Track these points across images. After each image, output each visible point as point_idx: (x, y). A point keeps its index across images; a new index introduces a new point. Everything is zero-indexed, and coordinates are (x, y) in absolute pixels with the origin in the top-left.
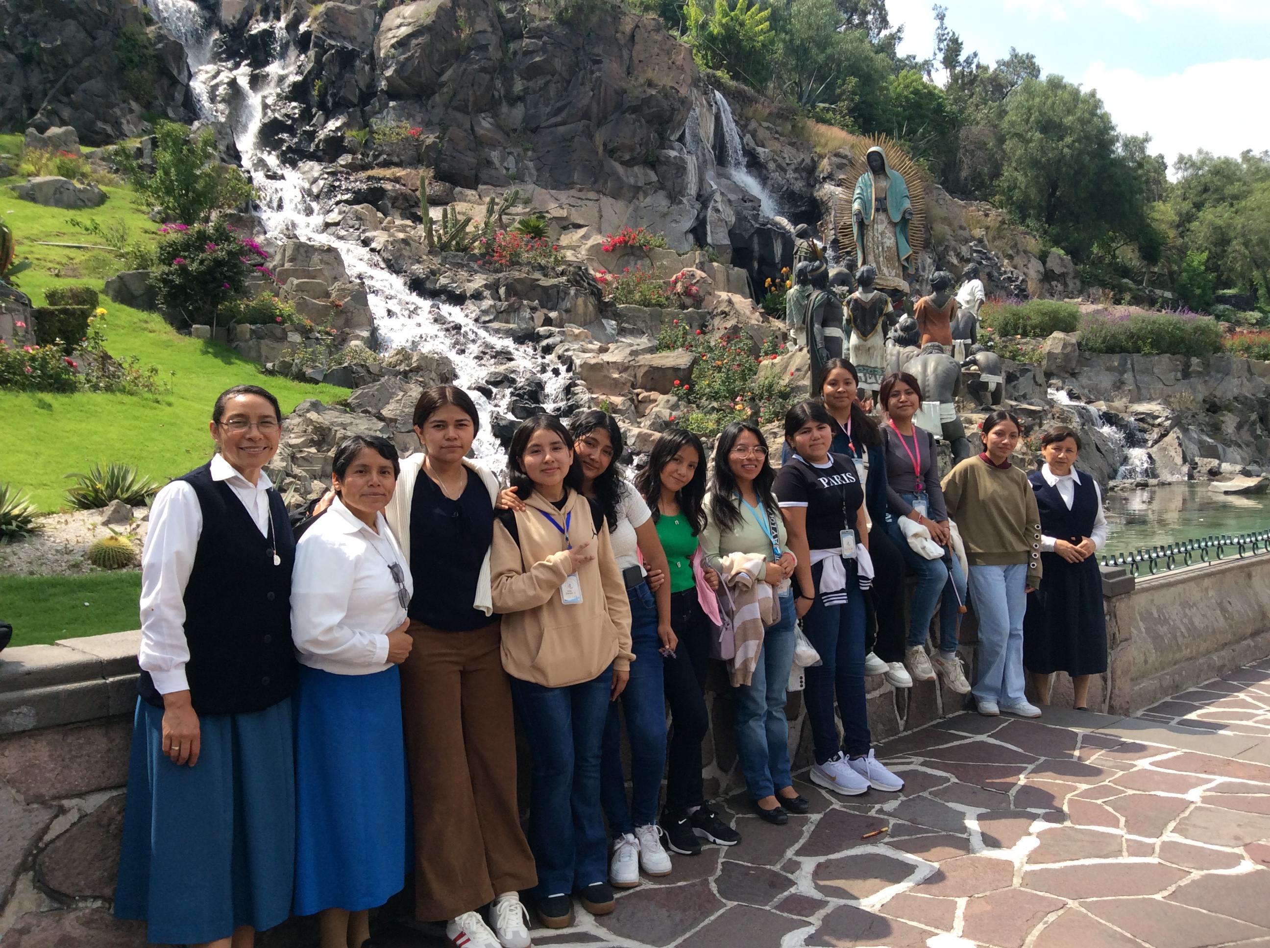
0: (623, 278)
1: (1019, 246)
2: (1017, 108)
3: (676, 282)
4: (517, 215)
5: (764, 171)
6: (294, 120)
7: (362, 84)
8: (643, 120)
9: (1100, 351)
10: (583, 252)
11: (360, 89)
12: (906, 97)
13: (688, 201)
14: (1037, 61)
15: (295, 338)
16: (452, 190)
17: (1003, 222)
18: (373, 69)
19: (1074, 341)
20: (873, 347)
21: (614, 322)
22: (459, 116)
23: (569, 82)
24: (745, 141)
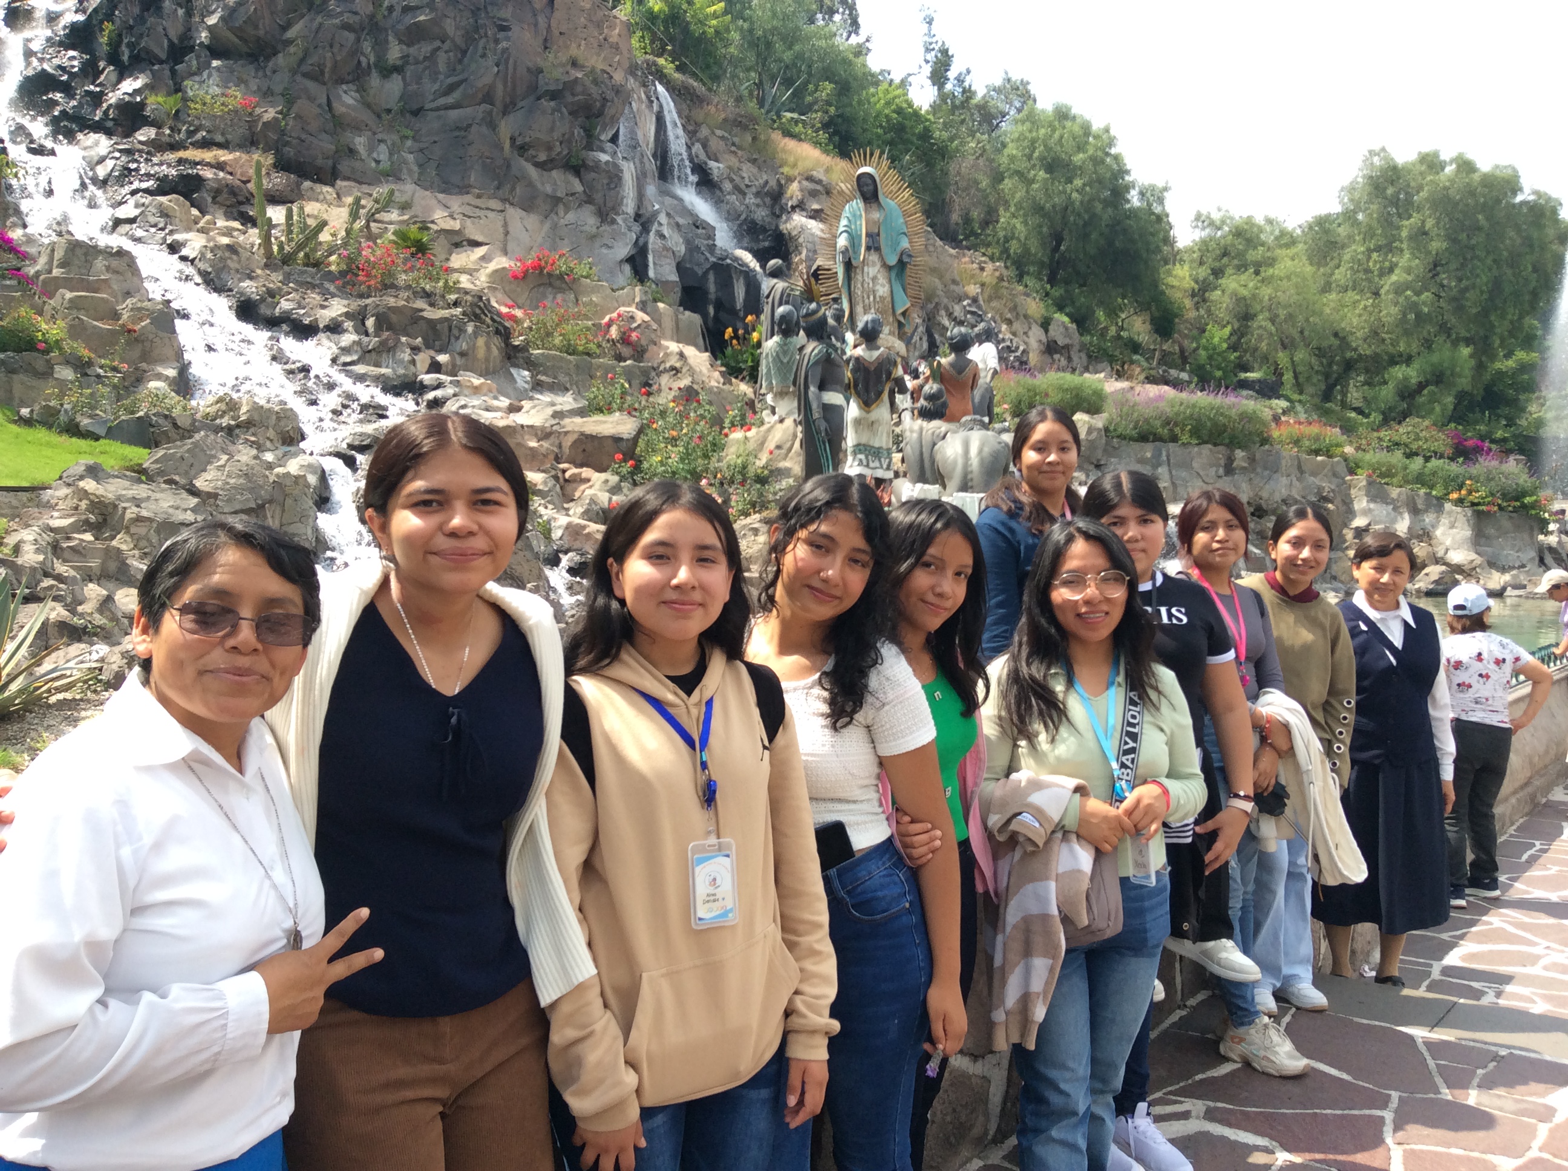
0: (537, 315)
1: (1019, 309)
2: (1018, 140)
3: (609, 325)
4: (391, 223)
5: (718, 192)
6: (71, 74)
7: (174, 35)
8: (564, 110)
9: (1132, 439)
10: (483, 278)
11: (170, 40)
12: (887, 116)
13: (625, 220)
14: (1033, 89)
15: (66, 373)
16: (298, 185)
17: (1001, 279)
18: (189, 14)
19: (1100, 425)
20: (878, 421)
21: (526, 373)
22: (311, 85)
23: (464, 53)
24: (693, 151)
